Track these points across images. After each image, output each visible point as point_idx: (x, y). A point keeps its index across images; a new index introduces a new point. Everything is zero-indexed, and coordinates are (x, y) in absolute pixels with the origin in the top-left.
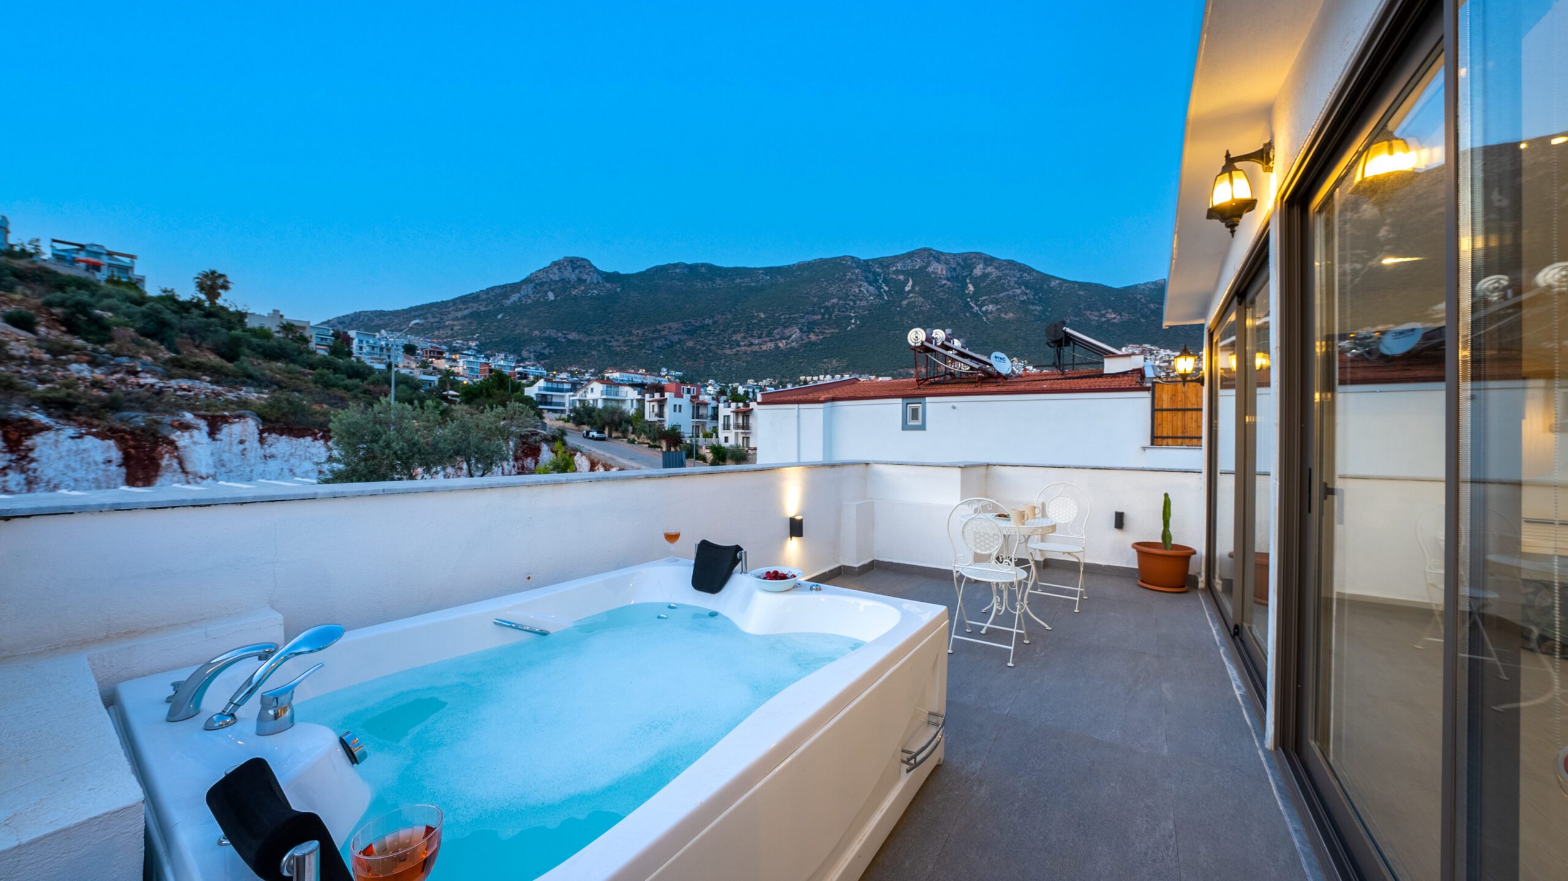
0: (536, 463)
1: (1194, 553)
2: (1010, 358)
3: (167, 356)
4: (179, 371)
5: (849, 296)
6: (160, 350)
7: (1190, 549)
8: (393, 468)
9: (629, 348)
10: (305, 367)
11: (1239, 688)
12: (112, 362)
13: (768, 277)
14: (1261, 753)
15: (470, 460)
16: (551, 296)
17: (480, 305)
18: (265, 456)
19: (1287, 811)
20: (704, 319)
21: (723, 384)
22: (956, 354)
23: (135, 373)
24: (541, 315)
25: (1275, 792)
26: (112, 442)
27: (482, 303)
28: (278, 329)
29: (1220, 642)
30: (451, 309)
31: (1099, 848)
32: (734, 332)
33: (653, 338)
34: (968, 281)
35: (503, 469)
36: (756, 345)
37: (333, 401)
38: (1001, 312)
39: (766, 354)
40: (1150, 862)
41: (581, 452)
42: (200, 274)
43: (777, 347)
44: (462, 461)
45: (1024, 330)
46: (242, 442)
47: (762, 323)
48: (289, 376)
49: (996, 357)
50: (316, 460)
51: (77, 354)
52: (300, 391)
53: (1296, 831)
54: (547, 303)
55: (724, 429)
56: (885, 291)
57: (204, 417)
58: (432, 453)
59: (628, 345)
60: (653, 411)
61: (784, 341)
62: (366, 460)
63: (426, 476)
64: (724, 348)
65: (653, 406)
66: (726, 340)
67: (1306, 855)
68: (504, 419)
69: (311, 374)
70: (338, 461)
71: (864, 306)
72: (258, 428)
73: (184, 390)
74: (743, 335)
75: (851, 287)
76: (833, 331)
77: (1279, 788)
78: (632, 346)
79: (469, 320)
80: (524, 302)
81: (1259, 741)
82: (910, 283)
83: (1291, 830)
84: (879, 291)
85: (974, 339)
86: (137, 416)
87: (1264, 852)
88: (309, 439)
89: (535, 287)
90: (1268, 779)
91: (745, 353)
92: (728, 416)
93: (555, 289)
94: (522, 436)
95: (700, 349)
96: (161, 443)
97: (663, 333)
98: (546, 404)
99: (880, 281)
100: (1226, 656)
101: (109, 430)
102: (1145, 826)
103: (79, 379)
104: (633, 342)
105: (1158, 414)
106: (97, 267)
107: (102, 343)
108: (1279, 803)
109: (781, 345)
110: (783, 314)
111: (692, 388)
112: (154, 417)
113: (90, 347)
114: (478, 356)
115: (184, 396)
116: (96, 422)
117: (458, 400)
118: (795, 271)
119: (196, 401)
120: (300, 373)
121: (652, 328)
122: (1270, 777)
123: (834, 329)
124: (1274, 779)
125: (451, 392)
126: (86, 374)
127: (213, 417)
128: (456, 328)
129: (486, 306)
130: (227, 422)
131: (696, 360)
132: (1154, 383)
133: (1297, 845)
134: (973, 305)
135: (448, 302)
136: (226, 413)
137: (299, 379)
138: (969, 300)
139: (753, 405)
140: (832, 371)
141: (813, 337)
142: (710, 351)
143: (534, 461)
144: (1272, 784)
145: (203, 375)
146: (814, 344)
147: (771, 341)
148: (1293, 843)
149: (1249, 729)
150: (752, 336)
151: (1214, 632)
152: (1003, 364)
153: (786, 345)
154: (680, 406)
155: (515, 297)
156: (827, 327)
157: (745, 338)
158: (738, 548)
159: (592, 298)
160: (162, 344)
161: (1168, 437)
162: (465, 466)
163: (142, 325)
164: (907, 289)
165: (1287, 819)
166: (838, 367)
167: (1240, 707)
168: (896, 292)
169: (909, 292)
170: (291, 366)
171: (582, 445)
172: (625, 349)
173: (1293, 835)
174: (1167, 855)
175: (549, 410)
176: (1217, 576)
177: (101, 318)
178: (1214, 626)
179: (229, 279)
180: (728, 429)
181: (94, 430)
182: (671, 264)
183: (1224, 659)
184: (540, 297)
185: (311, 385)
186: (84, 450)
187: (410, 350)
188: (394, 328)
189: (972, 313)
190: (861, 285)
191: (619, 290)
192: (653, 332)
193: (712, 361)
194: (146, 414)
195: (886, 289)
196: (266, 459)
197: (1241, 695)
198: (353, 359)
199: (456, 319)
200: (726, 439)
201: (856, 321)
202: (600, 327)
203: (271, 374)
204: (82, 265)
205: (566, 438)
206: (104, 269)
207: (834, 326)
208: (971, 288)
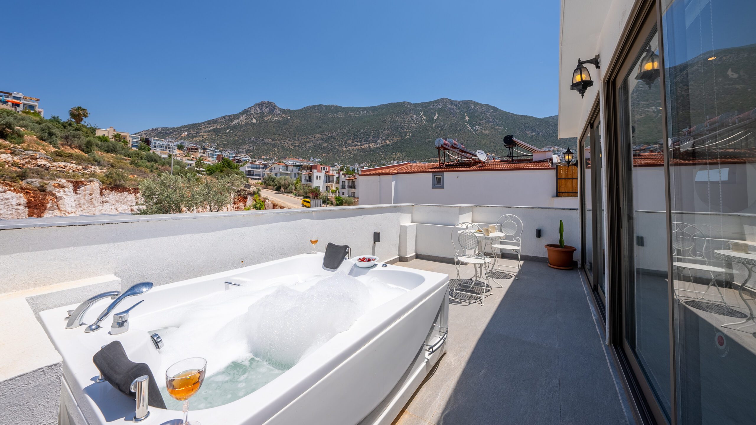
0: (245, 206)
1: (576, 250)
2: (486, 152)
3: (52, 150)
4: (59, 158)
5: (406, 122)
6: (50, 147)
7: (573, 248)
8: (170, 208)
9: (294, 147)
10: (126, 156)
11: (595, 315)
12: (24, 153)
13: (365, 112)
14: (603, 347)
15: (211, 203)
16: (254, 121)
17: (217, 125)
18: (103, 202)
19: (614, 374)
20: (332, 133)
21: (342, 165)
22: (459, 151)
23: (36, 159)
24: (249, 130)
25: (609, 365)
26: (22, 195)
27: (219, 124)
28: (112, 137)
29: (587, 293)
30: (202, 127)
31: (522, 392)
32: (348, 140)
33: (306, 142)
34: (466, 114)
35: (227, 209)
36: (359, 145)
37: (140, 174)
38: (483, 130)
39: (364, 150)
40: (546, 399)
41: (268, 200)
42: (72, 108)
43: (369, 147)
44: (207, 204)
45: (494, 139)
46: (91, 194)
47: (362, 135)
48: (117, 161)
49: (479, 153)
50: (130, 203)
51: (5, 149)
52: (123, 169)
53: (617, 383)
54: (252, 124)
55: (342, 188)
56: (424, 119)
57: (72, 182)
58: (191, 200)
59: (293, 146)
60: (306, 179)
61: (373, 144)
62: (157, 204)
63: (188, 212)
64: (342, 147)
65: (306, 176)
66: (343, 143)
67: (621, 394)
68: (229, 183)
69: (129, 160)
70: (143, 204)
71: (413, 127)
72: (100, 187)
73: (62, 168)
74: (352, 141)
75: (407, 117)
76: (398, 139)
77: (611, 363)
78: (295, 146)
79: (211, 133)
80: (240, 124)
81: (603, 341)
82: (437, 115)
83: (615, 383)
84: (421, 119)
85: (469, 143)
86: (36, 181)
87: (601, 393)
88: (126, 193)
89: (246, 117)
90: (606, 359)
91: (353, 150)
92: (344, 182)
93: (256, 117)
94: (238, 191)
95: (329, 148)
96: (48, 195)
97: (311, 140)
98: (251, 175)
99: (422, 114)
100: (590, 300)
101: (20, 188)
102: (545, 382)
103: (5, 162)
104: (296, 144)
105: (559, 181)
106: (18, 105)
107: (19, 143)
108: (611, 370)
109: (371, 145)
110: (373, 130)
111: (326, 167)
112: (45, 181)
113: (12, 145)
114: (216, 151)
115: (62, 171)
116: (13, 184)
117: (205, 173)
118: (379, 109)
119: (68, 174)
120: (123, 159)
121: (306, 137)
122: (607, 358)
123: (398, 138)
124: (609, 359)
125: (202, 169)
126: (10, 159)
127: (76, 182)
128: (205, 137)
129: (221, 126)
130: (83, 184)
131: (327, 153)
132: (557, 166)
133: (617, 389)
134: (468, 126)
135: (201, 123)
136: (83, 180)
137: (122, 162)
138: (466, 124)
139: (357, 176)
140: (397, 159)
141: (388, 142)
142: (335, 149)
143: (244, 205)
144: (608, 361)
145: (72, 160)
146: (388, 145)
147: (366, 144)
148: (616, 389)
149: (599, 335)
150: (357, 141)
151: (585, 289)
152: (482, 156)
153: (374, 146)
154: (320, 177)
155: (236, 122)
156: (395, 137)
157: (353, 142)
158: (347, 247)
159: (275, 121)
160: (51, 144)
161: (565, 192)
162: (208, 207)
163: (40, 135)
164: (435, 118)
165: (613, 378)
166: (400, 157)
167: (595, 325)
168: (429, 120)
169: (436, 120)
170: (119, 156)
171: (269, 196)
172: (292, 147)
173: (616, 385)
174: (555, 395)
175: (252, 178)
176: (587, 261)
177: (19, 130)
178: (585, 286)
179: (88, 112)
180: (344, 188)
181: (12, 188)
182: (316, 105)
183: (589, 302)
184: (248, 121)
185: (129, 165)
186: (7, 199)
187: (180, 148)
188: (172, 136)
189: (468, 130)
190: (412, 116)
191: (289, 118)
192: (306, 139)
193: (336, 154)
194: (41, 180)
195: (425, 118)
196: (103, 203)
197: (595, 319)
198: (151, 152)
199: (205, 132)
200: (343, 193)
201: (409, 134)
202: (279, 136)
203: (108, 159)
204: (10, 104)
205: (260, 192)
206: (21, 106)
207: (398, 136)
208: (467, 118)
